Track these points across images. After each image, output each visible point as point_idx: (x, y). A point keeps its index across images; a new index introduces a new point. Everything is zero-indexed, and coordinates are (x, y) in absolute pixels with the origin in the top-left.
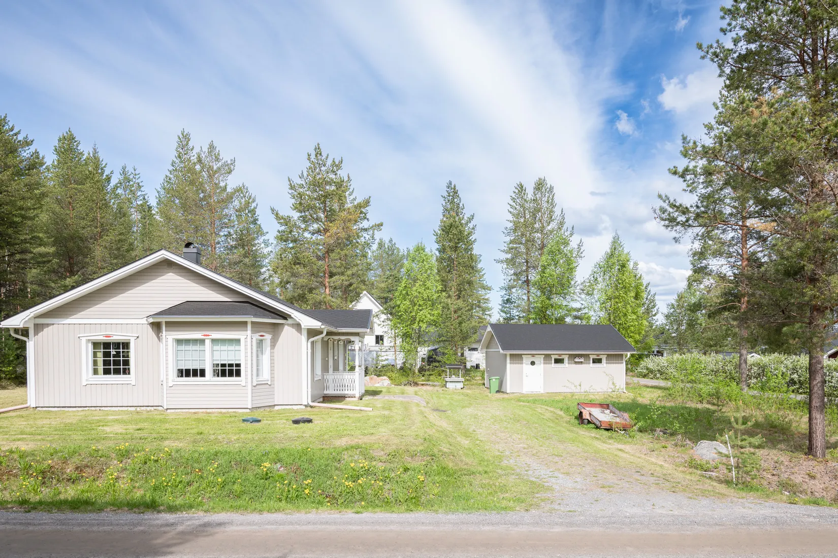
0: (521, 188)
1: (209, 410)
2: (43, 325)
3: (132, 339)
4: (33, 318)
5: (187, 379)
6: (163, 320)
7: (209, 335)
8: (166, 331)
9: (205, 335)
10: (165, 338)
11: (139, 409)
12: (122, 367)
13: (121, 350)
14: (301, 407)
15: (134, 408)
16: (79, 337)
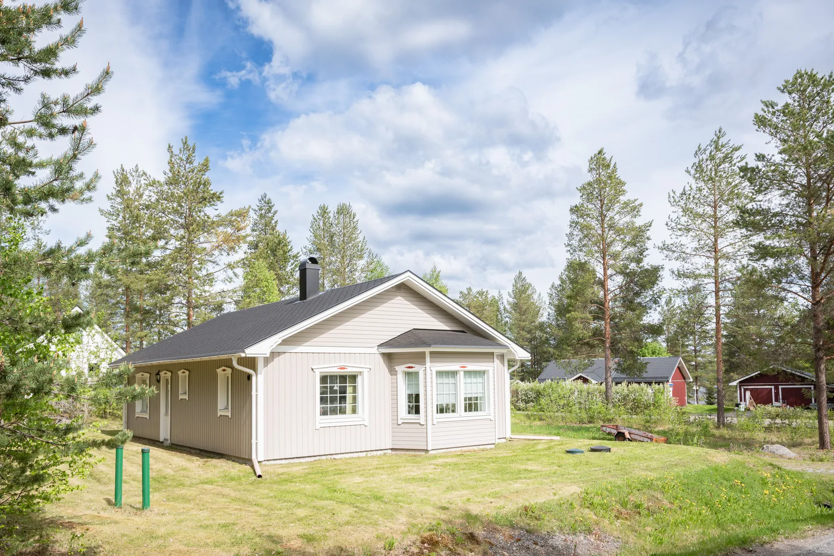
0: (324, 211)
1: (464, 449)
2: (274, 354)
3: (366, 371)
4: (280, 344)
5: (444, 415)
6: (427, 350)
7: (465, 367)
8: (431, 362)
9: (462, 367)
10: (429, 370)
11: (369, 454)
12: (348, 405)
13: (348, 385)
14: (504, 440)
15: (365, 453)
16: (313, 369)
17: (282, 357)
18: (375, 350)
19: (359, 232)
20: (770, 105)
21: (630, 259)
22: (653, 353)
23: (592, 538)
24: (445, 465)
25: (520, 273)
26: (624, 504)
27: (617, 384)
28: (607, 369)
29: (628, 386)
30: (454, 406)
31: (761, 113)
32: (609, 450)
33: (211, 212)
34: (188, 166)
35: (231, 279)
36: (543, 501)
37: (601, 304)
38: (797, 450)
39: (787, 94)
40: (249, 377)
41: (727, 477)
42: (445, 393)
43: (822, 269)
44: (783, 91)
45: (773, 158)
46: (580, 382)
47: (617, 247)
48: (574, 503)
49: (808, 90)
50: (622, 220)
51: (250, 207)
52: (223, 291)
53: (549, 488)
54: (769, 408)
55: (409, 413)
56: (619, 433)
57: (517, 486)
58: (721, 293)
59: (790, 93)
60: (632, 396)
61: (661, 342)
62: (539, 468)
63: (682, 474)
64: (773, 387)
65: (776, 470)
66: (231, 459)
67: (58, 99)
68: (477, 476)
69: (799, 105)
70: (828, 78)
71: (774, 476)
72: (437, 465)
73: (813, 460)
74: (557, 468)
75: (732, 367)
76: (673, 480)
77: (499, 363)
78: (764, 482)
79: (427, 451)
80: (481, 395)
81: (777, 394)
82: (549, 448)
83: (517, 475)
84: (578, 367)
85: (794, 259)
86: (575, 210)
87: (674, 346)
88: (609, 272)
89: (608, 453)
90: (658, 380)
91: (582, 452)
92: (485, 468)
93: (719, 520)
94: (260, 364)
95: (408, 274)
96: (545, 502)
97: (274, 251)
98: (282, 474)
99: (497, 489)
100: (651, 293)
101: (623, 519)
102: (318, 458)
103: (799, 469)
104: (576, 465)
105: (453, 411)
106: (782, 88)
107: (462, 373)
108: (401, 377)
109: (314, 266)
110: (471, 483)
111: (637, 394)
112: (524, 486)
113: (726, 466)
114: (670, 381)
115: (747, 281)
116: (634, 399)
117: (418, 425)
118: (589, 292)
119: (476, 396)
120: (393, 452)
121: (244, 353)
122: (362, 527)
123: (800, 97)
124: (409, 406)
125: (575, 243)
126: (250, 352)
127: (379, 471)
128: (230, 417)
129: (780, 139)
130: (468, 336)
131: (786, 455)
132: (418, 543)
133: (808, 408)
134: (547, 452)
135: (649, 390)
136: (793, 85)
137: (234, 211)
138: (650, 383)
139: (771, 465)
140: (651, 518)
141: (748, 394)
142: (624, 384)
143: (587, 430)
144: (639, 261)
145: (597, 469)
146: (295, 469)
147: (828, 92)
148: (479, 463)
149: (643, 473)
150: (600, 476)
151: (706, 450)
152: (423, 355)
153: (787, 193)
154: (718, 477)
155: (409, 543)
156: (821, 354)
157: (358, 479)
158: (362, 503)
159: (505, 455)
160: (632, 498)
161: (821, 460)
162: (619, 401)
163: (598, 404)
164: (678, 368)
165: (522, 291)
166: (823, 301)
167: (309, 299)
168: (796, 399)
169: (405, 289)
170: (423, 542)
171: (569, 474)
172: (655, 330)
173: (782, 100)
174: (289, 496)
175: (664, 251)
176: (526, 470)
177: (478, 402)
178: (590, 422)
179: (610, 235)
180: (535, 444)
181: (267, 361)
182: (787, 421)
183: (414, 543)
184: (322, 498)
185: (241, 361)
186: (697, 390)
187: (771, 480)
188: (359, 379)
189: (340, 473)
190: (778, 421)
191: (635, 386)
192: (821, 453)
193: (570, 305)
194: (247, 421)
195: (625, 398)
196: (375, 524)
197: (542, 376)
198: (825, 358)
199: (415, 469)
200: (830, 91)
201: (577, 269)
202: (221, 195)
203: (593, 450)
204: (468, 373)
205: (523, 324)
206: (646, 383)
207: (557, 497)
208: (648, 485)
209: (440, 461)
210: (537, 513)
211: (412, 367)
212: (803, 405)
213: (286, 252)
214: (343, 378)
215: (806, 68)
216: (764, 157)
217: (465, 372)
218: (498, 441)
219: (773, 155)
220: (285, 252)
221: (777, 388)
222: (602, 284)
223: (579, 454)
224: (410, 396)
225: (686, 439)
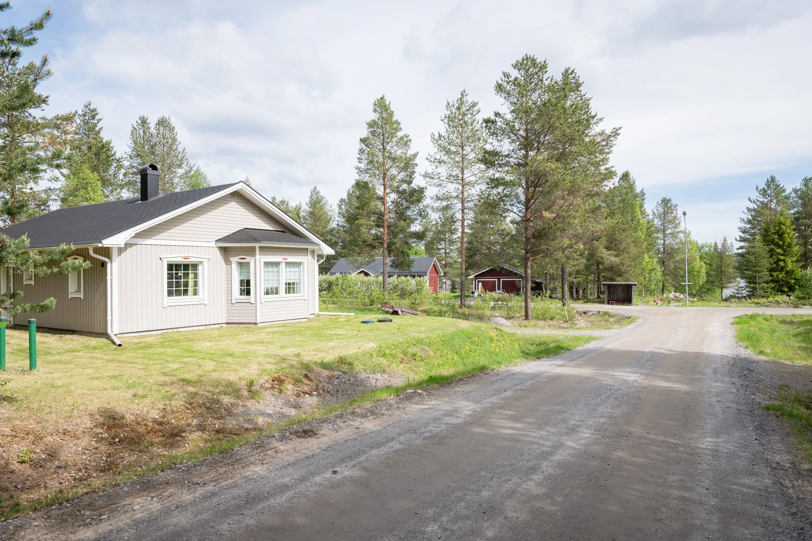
1: (284, 322)
2: (128, 245)
3: (205, 261)
4: (132, 237)
5: (270, 296)
6: (257, 245)
7: (286, 259)
8: (260, 254)
9: (284, 259)
10: (258, 261)
11: (208, 327)
12: (190, 289)
13: (190, 272)
14: (313, 316)
15: (205, 326)
16: (161, 259)
17: (134, 248)
18: (213, 244)
19: (178, 143)
20: (507, 75)
21: (403, 181)
22: (416, 254)
23: (386, 376)
24: (274, 333)
25: (315, 188)
26: (405, 354)
27: (390, 277)
28: (384, 264)
29: (398, 278)
30: (277, 289)
31: (500, 82)
32: (391, 321)
33: (36, 113)
34: (10, 67)
35: (57, 178)
36: (351, 353)
37: (381, 215)
38: (511, 321)
39: (517, 70)
40: (103, 264)
41: (469, 336)
42: (270, 279)
43: (532, 197)
44: (514, 68)
45: (505, 116)
46: (362, 275)
47: (394, 171)
48: (373, 354)
49: (530, 70)
50: (398, 152)
51: (76, 112)
52: (50, 189)
53: (354, 345)
54: (493, 294)
55: (241, 294)
56: (394, 311)
57: (332, 344)
58: (465, 210)
59: (519, 70)
60: (401, 286)
61: (421, 247)
62: (345, 333)
63: (441, 334)
64: (497, 280)
65: (499, 332)
66: (83, 335)
67: (7, 30)
68: (301, 339)
69: (524, 80)
70: (543, 63)
71: (498, 336)
72: (268, 333)
73: (521, 327)
74: (357, 332)
75: (471, 266)
76: (435, 338)
77: (311, 257)
78: (491, 340)
79: (256, 324)
80: (298, 281)
81: (499, 285)
82: (348, 321)
83: (331, 338)
84: (362, 263)
85: (515, 189)
86: (363, 141)
87: (430, 248)
88: (388, 191)
89: (391, 323)
90: (420, 274)
91: (373, 322)
92: (305, 334)
93: (464, 363)
94: (115, 253)
95: (242, 184)
96: (353, 354)
97: (97, 155)
98: (139, 343)
99: (318, 346)
100: (418, 208)
101: (405, 363)
102: (165, 331)
103: (513, 331)
104: (370, 331)
105: (276, 294)
106: (514, 65)
107: (284, 264)
108: (234, 267)
109: (154, 172)
110: (298, 343)
111: (404, 285)
112: (337, 344)
113: (469, 329)
114: (428, 275)
115: (485, 203)
116: (402, 288)
117: (249, 304)
118: (372, 204)
119: (293, 281)
120: (228, 326)
121: (102, 243)
122: (226, 373)
123: (525, 74)
124: (241, 289)
125: (362, 166)
126: (107, 242)
127: (223, 338)
128: (82, 298)
129: (510, 103)
130: (288, 235)
131: (504, 324)
132: (270, 381)
133: (518, 295)
134: (348, 323)
135: (413, 282)
136: (521, 65)
137: (60, 115)
138: (414, 277)
139: (496, 328)
140: (423, 363)
141: (480, 284)
142: (395, 277)
143: (371, 310)
144: (410, 183)
145: (385, 332)
146: (149, 339)
147: (543, 73)
148: (300, 330)
149: (417, 335)
150: (388, 337)
151: (455, 319)
152: (254, 249)
153: (513, 141)
154: (464, 336)
155: (264, 381)
156: (529, 255)
157: (208, 344)
158: (220, 358)
159: (318, 325)
160: (410, 350)
161: (526, 326)
162: (391, 290)
163: (377, 292)
164: (434, 265)
165: (316, 202)
166: (531, 219)
167: (150, 200)
168: (512, 288)
169: (238, 196)
170: (273, 381)
171: (367, 336)
172: (420, 236)
173: (514, 74)
174: (156, 357)
175: (427, 178)
176: (335, 334)
177: (295, 286)
178: (371, 305)
179: (389, 163)
180: (337, 318)
181: (121, 251)
182: (505, 303)
183: (267, 381)
184: (183, 357)
185: (97, 250)
186: (446, 282)
187: (496, 338)
188: (200, 267)
189: (192, 340)
190: (500, 303)
191: (403, 278)
192: (526, 322)
193: (358, 214)
194: (101, 302)
195: (395, 287)
196: (236, 370)
197: (332, 271)
198: (531, 258)
199: (251, 336)
200: (544, 73)
201: (361, 186)
202: (46, 99)
203: (380, 321)
204: (289, 264)
205: (317, 228)
206: (411, 276)
207: (361, 350)
208: (420, 342)
209: (269, 330)
210: (349, 360)
211: (244, 259)
212: (515, 291)
213: (110, 157)
214: (186, 267)
215: (531, 54)
216: (500, 114)
217: (286, 263)
218: (310, 317)
219: (505, 114)
220: (108, 157)
221: (499, 281)
222: (382, 199)
223: (370, 323)
224: (242, 282)
225: (441, 314)
